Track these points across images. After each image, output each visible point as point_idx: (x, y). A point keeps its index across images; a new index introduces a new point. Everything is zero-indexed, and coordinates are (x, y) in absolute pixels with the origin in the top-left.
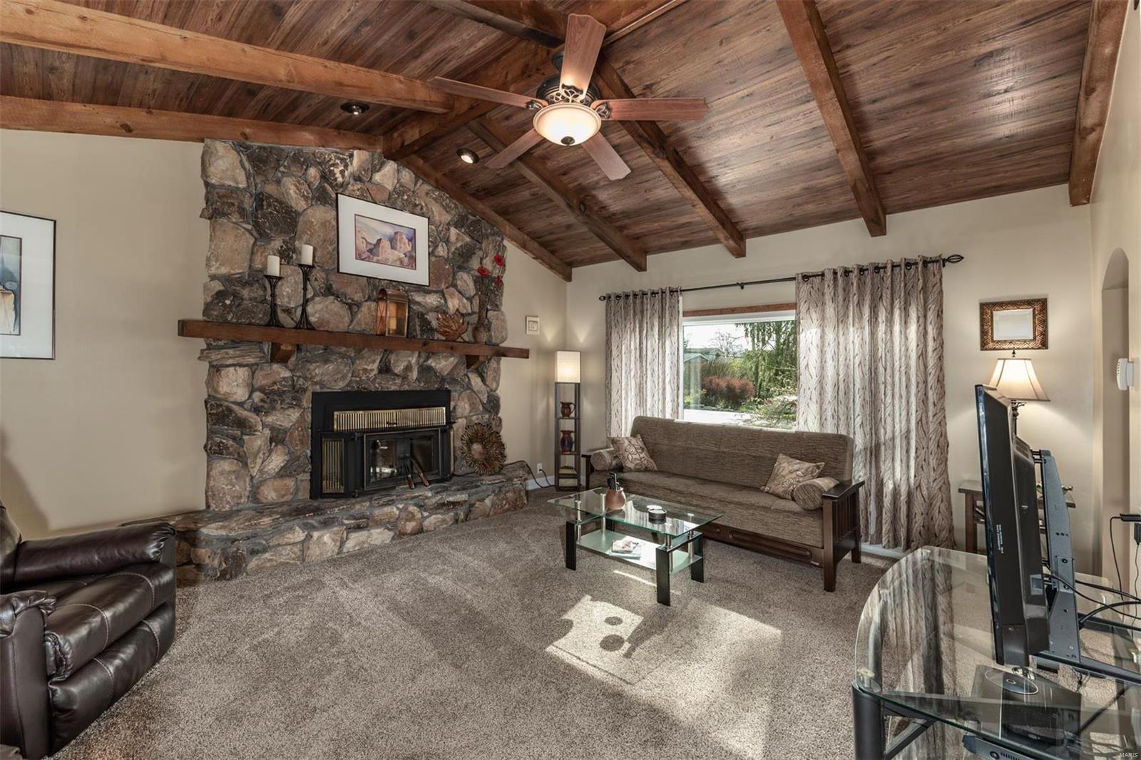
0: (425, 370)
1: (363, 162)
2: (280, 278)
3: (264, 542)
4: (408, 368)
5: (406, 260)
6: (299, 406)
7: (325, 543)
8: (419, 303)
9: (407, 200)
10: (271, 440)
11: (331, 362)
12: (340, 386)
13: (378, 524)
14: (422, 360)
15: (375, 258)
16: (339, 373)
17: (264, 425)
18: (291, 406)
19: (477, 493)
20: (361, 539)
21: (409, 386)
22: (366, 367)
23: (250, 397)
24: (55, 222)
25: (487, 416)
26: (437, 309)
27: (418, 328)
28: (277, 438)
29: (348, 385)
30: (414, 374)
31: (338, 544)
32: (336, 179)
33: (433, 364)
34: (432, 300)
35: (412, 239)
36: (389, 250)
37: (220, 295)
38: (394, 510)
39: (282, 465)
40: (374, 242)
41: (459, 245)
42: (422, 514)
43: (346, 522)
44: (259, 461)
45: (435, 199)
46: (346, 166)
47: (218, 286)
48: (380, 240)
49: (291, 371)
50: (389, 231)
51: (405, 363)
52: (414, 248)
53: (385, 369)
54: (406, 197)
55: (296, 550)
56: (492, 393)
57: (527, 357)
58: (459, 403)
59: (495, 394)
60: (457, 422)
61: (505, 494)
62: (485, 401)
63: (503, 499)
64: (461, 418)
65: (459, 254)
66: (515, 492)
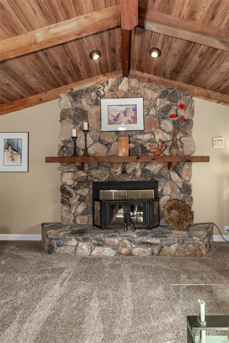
0: (144, 171)
1: (113, 83)
2: (76, 138)
3: (62, 242)
4: (135, 171)
5: (132, 120)
6: (88, 187)
7: (83, 249)
8: (140, 139)
9: (133, 93)
10: (79, 200)
11: (100, 169)
12: (104, 179)
13: (108, 245)
14: (142, 166)
15: (117, 122)
16: (103, 174)
17: (76, 194)
18: (85, 187)
19: (166, 240)
20: (100, 251)
21: (135, 179)
22: (114, 171)
23: (74, 184)
24: (28, 133)
25: (182, 195)
26: (149, 141)
27: (140, 151)
28: (82, 200)
29: (108, 179)
30: (139, 173)
31: (90, 250)
32: (101, 94)
33: (149, 168)
34: (147, 137)
35: (135, 110)
36: (124, 117)
37: (63, 147)
38: (116, 241)
39: (83, 210)
40: (116, 115)
41: (161, 106)
42: (131, 246)
43: (93, 241)
44: (74, 208)
45: (148, 88)
46: (104, 87)
47: (62, 144)
48: (119, 114)
49: (87, 173)
50: (123, 109)
51: (133, 168)
52: (136, 114)
53: (124, 172)
54: (132, 91)
55: (73, 249)
56: (186, 182)
57: (208, 161)
58: (165, 188)
59: (188, 183)
60: (163, 197)
61: (187, 245)
62: (181, 187)
63: (185, 248)
64: (166, 195)
65: (162, 111)
66: (195, 245)
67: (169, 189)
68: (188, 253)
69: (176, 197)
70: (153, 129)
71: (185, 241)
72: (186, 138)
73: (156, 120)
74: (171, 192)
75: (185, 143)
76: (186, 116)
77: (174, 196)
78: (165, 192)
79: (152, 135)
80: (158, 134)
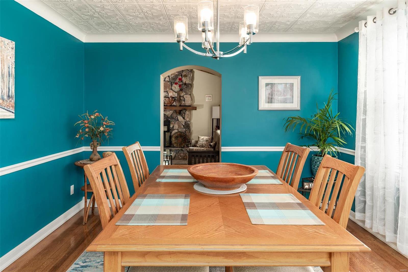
26: (165, 97)
33: (165, 113)
41: (172, 76)
56: (187, 122)
57: (196, 110)
58: (175, 125)
59: (188, 122)
60: (174, 131)
61: (180, 154)
62: (184, 125)
63: (179, 155)
64: (175, 130)
65: (173, 79)
66: (184, 154)
67: (177, 126)
68: (180, 158)
69: (181, 130)
70: (168, 89)
71: (179, 152)
72: (187, 95)
73: (169, 84)
74: (178, 128)
75: (186, 99)
76: (187, 82)
77: (180, 130)
78: (175, 128)
79: (167, 93)
80: (170, 93)
